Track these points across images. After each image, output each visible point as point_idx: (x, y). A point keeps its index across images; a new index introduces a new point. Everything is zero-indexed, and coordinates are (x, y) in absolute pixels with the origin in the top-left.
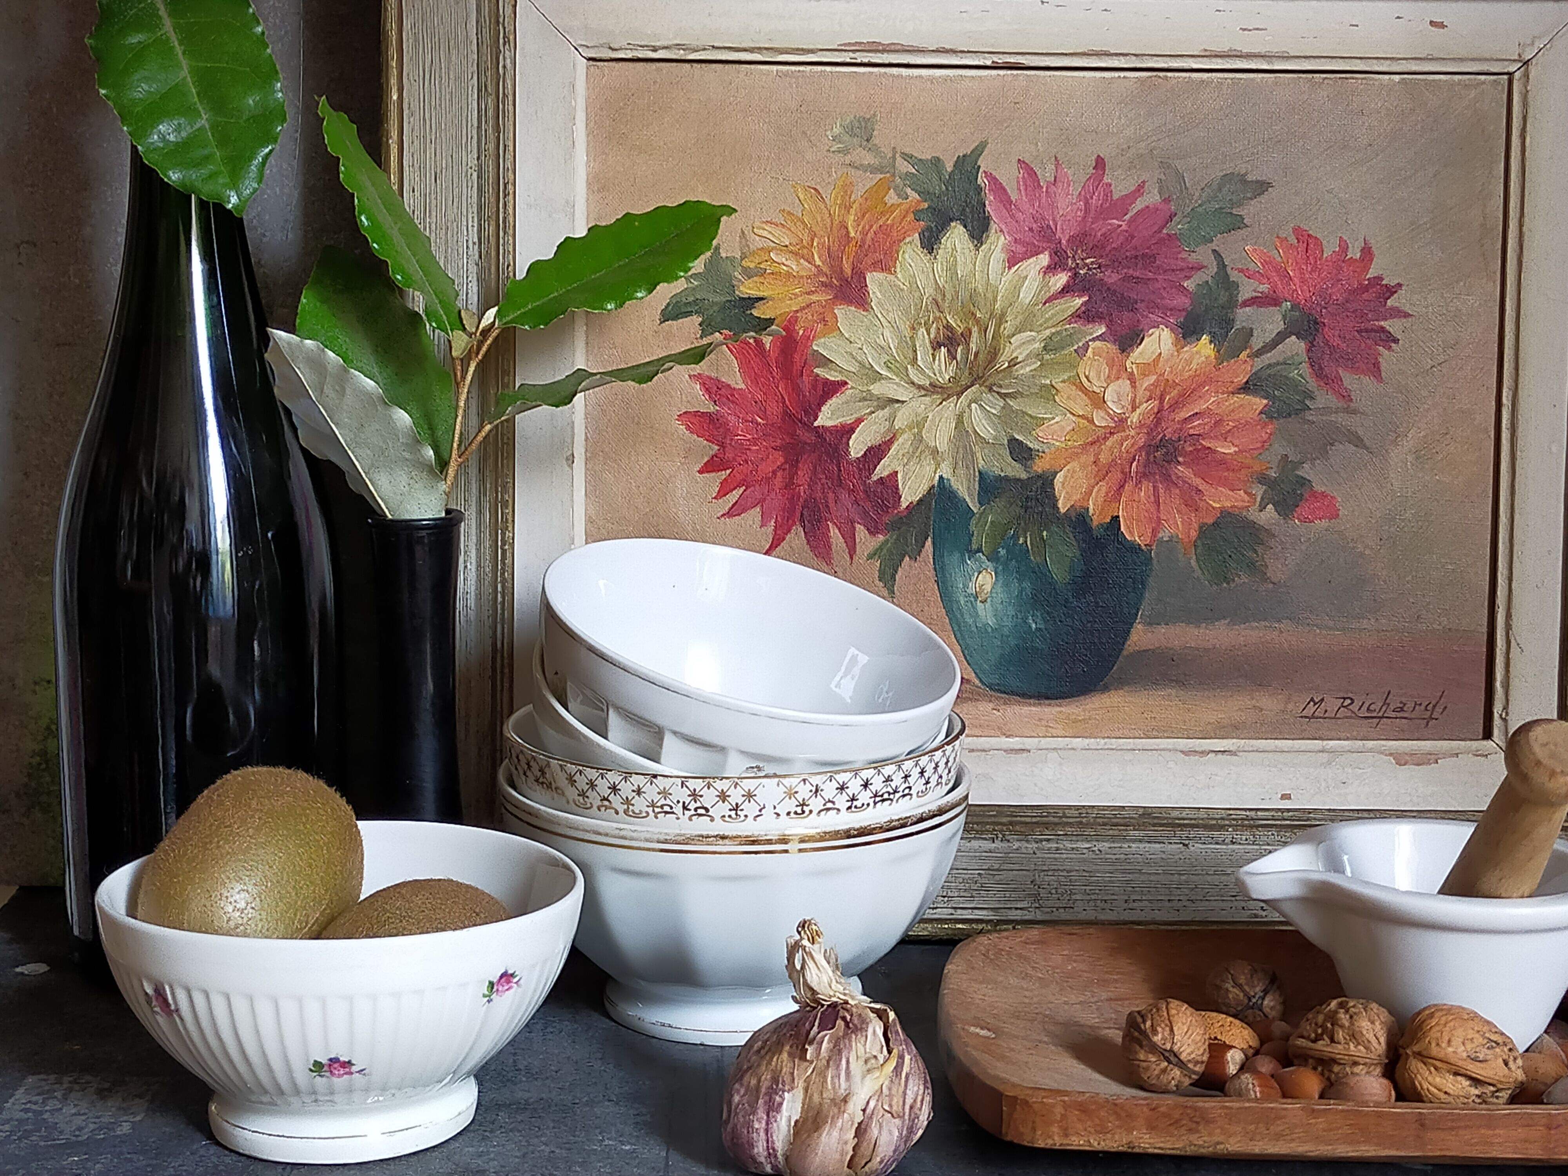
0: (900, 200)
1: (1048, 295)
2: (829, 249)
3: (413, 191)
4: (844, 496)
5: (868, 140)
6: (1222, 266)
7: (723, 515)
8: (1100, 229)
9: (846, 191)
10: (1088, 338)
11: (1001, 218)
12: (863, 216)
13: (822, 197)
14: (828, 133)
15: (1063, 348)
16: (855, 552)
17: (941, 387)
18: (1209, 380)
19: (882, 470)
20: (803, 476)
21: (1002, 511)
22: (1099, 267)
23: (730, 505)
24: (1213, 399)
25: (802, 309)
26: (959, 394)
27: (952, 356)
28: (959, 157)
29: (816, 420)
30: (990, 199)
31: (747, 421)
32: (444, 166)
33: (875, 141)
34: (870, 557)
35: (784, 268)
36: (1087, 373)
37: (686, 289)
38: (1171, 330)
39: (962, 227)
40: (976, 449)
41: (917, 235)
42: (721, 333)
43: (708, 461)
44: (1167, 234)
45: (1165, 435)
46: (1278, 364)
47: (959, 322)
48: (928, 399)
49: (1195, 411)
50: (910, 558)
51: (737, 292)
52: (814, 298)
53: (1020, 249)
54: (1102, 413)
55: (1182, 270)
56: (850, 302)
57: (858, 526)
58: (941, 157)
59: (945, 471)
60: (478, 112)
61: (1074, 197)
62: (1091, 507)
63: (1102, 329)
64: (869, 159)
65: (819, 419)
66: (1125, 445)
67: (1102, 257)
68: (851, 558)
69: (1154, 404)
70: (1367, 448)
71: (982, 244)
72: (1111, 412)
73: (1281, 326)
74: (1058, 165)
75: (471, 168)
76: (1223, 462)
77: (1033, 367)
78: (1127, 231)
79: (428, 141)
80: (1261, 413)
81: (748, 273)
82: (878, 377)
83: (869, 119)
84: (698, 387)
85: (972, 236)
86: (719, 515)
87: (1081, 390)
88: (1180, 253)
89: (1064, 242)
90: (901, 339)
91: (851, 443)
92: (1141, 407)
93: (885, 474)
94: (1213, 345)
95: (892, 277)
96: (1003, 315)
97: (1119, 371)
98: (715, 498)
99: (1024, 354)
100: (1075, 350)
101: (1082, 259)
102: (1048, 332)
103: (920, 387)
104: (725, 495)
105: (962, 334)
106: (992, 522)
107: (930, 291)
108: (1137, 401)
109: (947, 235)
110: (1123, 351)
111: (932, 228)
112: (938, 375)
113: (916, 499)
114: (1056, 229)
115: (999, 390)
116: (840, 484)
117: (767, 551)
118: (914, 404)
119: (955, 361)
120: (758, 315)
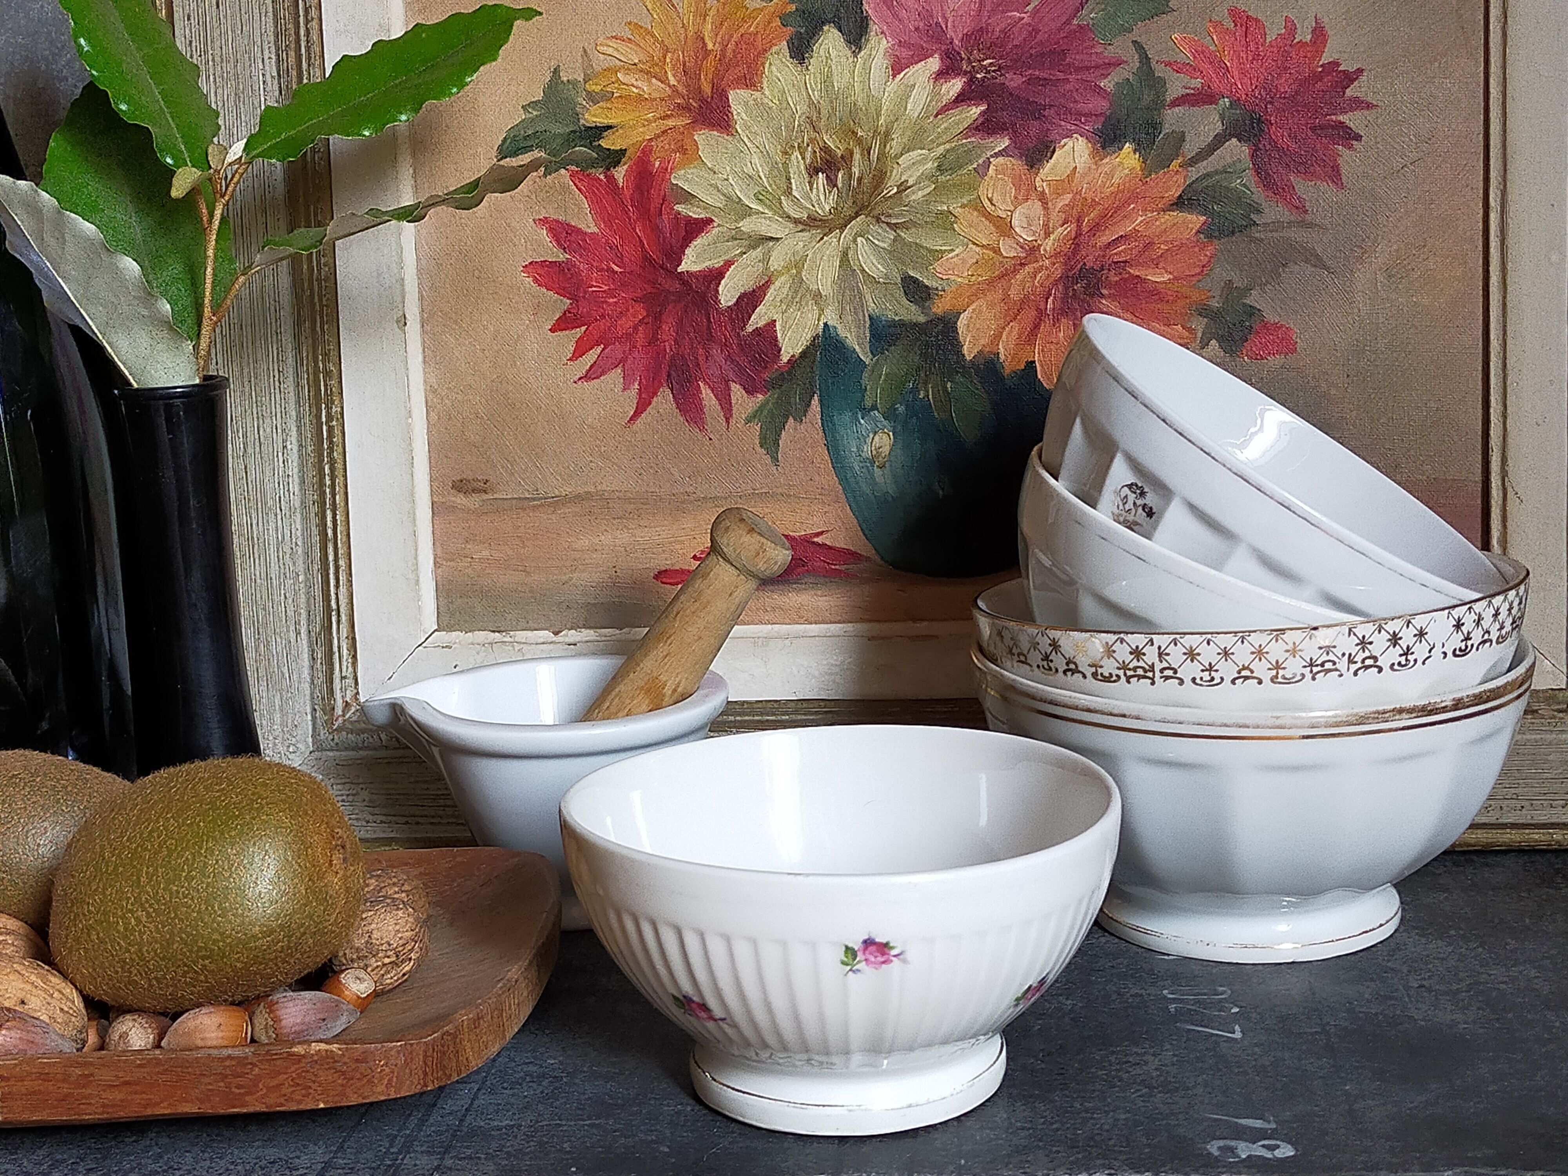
0: (764, 4)
1: (940, 105)
2: (684, 65)
3: (189, 19)
4: (715, 351)
6: (1145, 59)
7: (580, 379)
8: (998, 25)
10: (989, 154)
11: (882, 18)
12: (722, 24)
13: (673, 5)
15: (961, 167)
16: (731, 415)
17: (820, 220)
18: (1134, 197)
19: (757, 319)
20: (668, 329)
21: (898, 361)
22: (1000, 69)
23: (588, 367)
24: (1140, 219)
25: (657, 137)
26: (843, 227)
27: (832, 182)
29: (679, 265)
31: (602, 270)
34: (748, 420)
35: (634, 90)
36: (990, 196)
37: (523, 121)
38: (1087, 138)
39: (836, 31)
40: (865, 290)
41: (785, 43)
42: (567, 170)
43: (560, 317)
44: (1079, 25)
45: (1085, 264)
46: (1217, 172)
47: (838, 143)
48: (807, 234)
49: (1120, 234)
50: (795, 420)
51: (582, 121)
52: (670, 123)
53: (905, 53)
54: (1009, 241)
55: (1097, 67)
56: (713, 127)
57: (733, 385)
59: (831, 317)
62: (1002, 351)
63: (1005, 142)
65: (683, 263)
66: (1038, 278)
67: (1001, 58)
68: (728, 422)
69: (1070, 228)
70: (1327, 268)
71: (861, 49)
72: (1022, 240)
73: (1219, 128)
76: (1155, 293)
77: (927, 191)
78: (1030, 25)
80: (1198, 232)
81: (593, 98)
82: (747, 212)
84: (545, 232)
85: (849, 42)
86: (576, 378)
87: (984, 216)
88: (1093, 47)
89: (956, 41)
90: (774, 166)
91: (720, 289)
92: (1056, 233)
93: (761, 323)
94: (1137, 156)
95: (757, 94)
96: (887, 134)
97: (1028, 191)
98: (570, 359)
99: (915, 178)
100: (974, 169)
101: (979, 61)
102: (941, 149)
103: (797, 221)
104: (581, 356)
105: (842, 157)
106: (886, 375)
107: (802, 109)
108: (1051, 225)
109: (820, 41)
110: (1032, 167)
111: (801, 34)
112: (817, 206)
113: (799, 350)
114: (947, 27)
115: (888, 220)
116: (711, 338)
117: (631, 419)
118: (791, 241)
119: (835, 189)
120: (608, 147)
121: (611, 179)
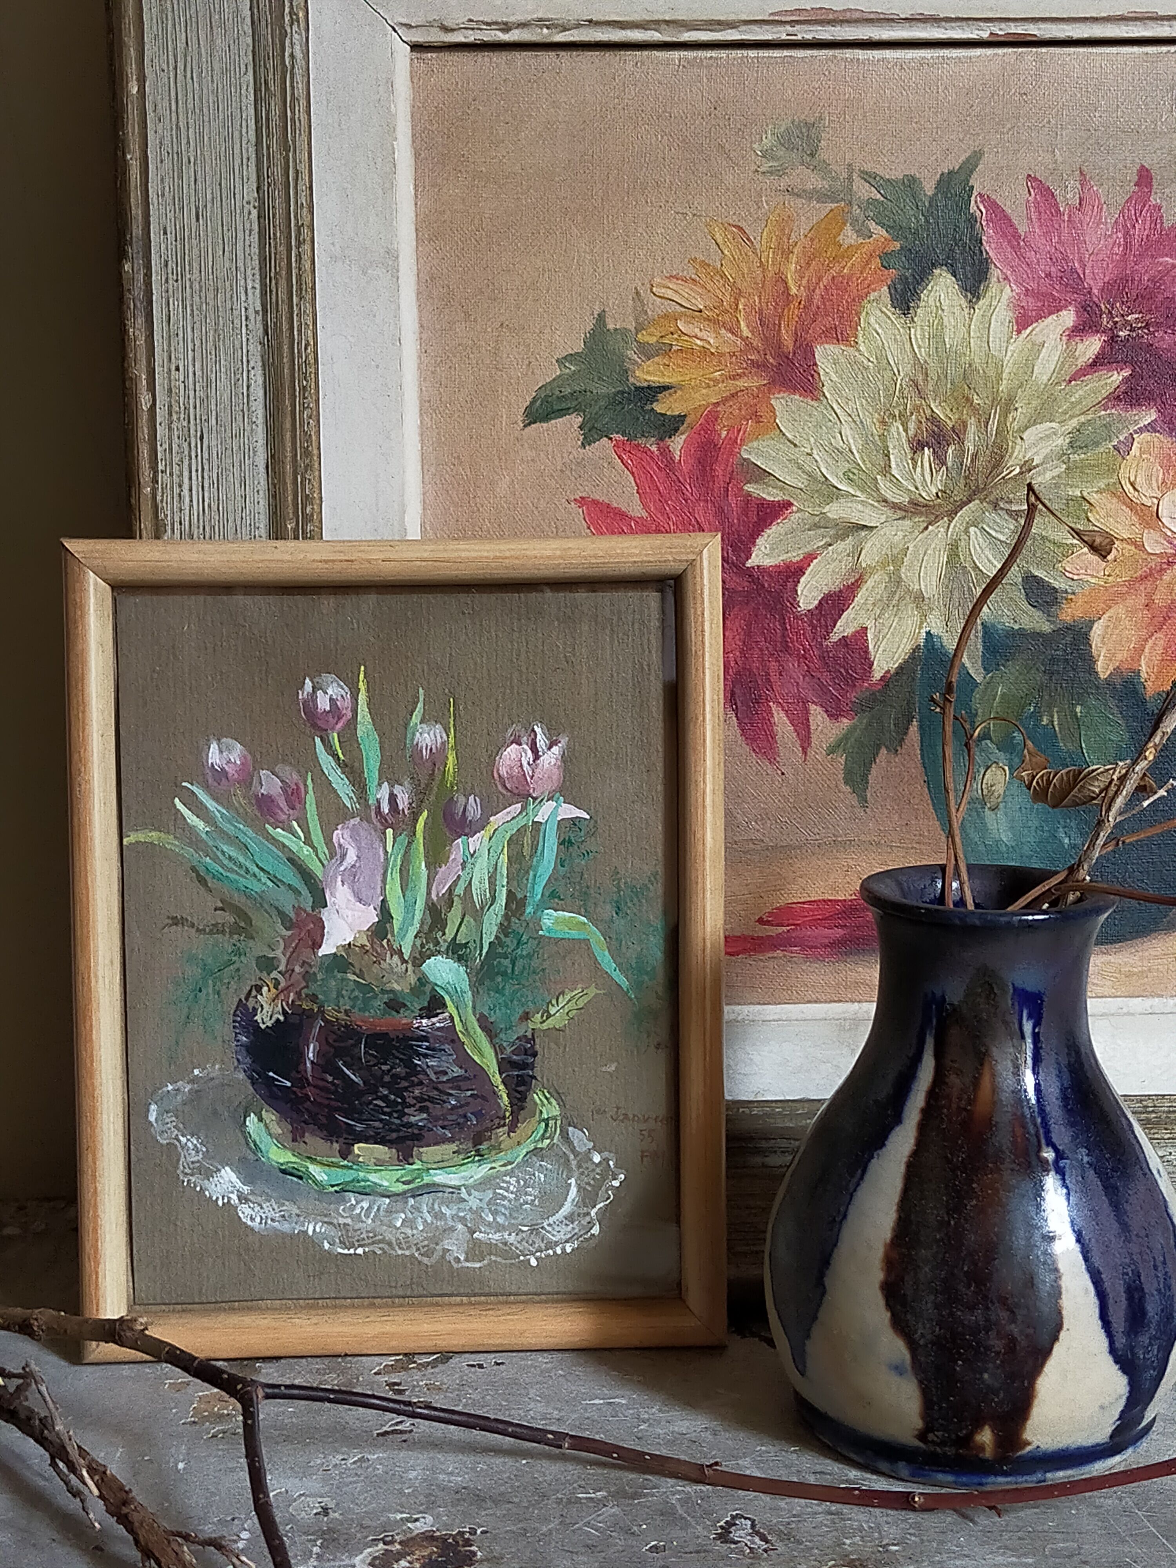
0: (861, 240)
1: (1074, 369)
2: (761, 314)
3: (165, 233)
4: (792, 665)
5: (812, 155)
8: (1146, 272)
9: (783, 230)
10: (1132, 428)
11: (1006, 261)
12: (809, 264)
13: (749, 239)
14: (755, 146)
15: (1097, 444)
16: (809, 744)
17: (925, 506)
19: (845, 626)
21: (1017, 678)
22: (1147, 326)
25: (725, 400)
26: (952, 514)
27: (940, 459)
28: (942, 174)
29: (748, 557)
30: (987, 232)
32: (209, 197)
33: (823, 155)
34: (831, 750)
35: (698, 342)
36: (1132, 479)
37: (560, 376)
39: (949, 276)
41: (886, 288)
42: (611, 439)
47: (948, 412)
48: (907, 522)
50: (889, 750)
51: (631, 380)
52: (742, 383)
53: (1033, 304)
54: (1155, 535)
56: (794, 390)
57: (813, 708)
58: (918, 175)
59: (935, 624)
60: (256, 122)
61: (1109, 226)
62: (1144, 668)
63: (1150, 416)
64: (815, 182)
65: (753, 555)
67: (1151, 312)
68: (805, 753)
71: (978, 298)
72: (1169, 533)
74: (1083, 180)
75: (248, 203)
77: (1056, 472)
79: (185, 160)
81: (647, 352)
82: (833, 494)
83: (813, 124)
84: (580, 515)
85: (964, 288)
87: (1124, 503)
89: (1095, 291)
90: (867, 439)
91: (800, 589)
93: (849, 632)
95: (852, 351)
96: (1011, 401)
99: (1042, 455)
100: (1114, 446)
101: (1123, 316)
102: (1074, 423)
103: (895, 507)
105: (953, 429)
106: (1003, 694)
107: (905, 370)
109: (929, 288)
111: (907, 278)
112: (920, 488)
113: (894, 666)
114: (1084, 274)
115: (1007, 506)
116: (786, 649)
118: (888, 530)
119: (944, 468)
120: (663, 412)
121: (665, 452)
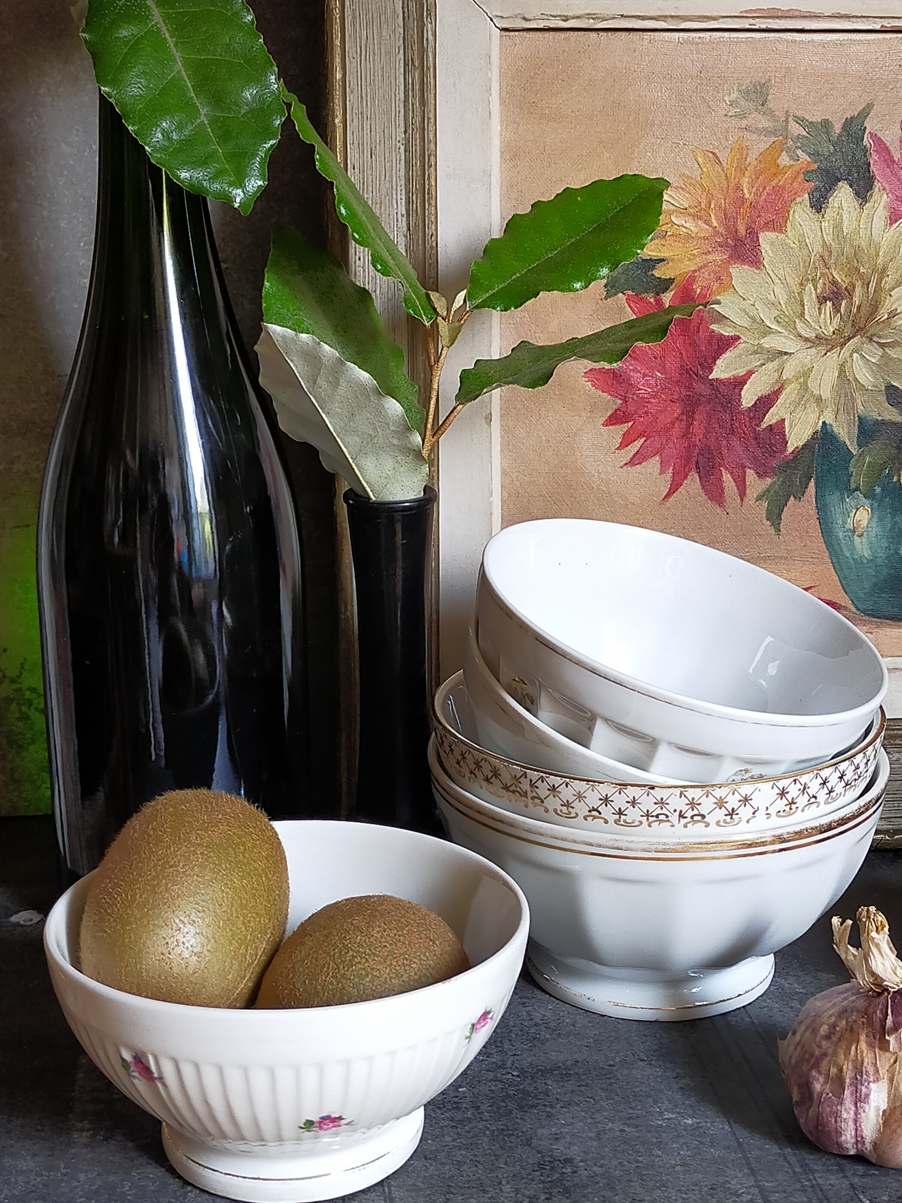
0: (792, 162)
2: (725, 211)
3: (354, 169)
4: (735, 443)
5: (763, 105)
7: (626, 464)
9: (742, 154)
11: (885, 177)
12: (758, 178)
13: (719, 161)
14: (726, 98)
16: (745, 494)
17: (826, 339)
19: (771, 418)
20: (698, 426)
21: (879, 452)
23: (632, 455)
25: (700, 269)
26: (843, 345)
27: (836, 309)
28: (847, 118)
29: (710, 373)
30: (874, 158)
31: (648, 376)
32: (378, 141)
33: (771, 105)
34: (759, 498)
35: (684, 229)
39: (848, 187)
40: (857, 395)
41: (806, 195)
42: (624, 294)
43: (613, 414)
47: (844, 278)
48: (813, 349)
50: (795, 498)
51: (640, 255)
56: (743, 262)
57: (748, 471)
58: (831, 119)
59: (828, 417)
60: (405, 86)
64: (764, 123)
65: (714, 371)
68: (742, 500)
71: (866, 202)
75: (399, 142)
79: (365, 118)
82: (767, 331)
83: (764, 84)
85: (857, 195)
86: (622, 464)
90: (790, 293)
91: (743, 393)
93: (774, 421)
95: (782, 236)
96: (884, 270)
98: (618, 449)
103: (806, 340)
104: (627, 446)
105: (846, 288)
106: (870, 462)
107: (818, 248)
109: (835, 195)
111: (820, 188)
112: (823, 327)
113: (801, 444)
115: (878, 340)
116: (733, 432)
117: (666, 497)
118: (801, 355)
119: (839, 314)
120: (659, 276)
121: (659, 302)
